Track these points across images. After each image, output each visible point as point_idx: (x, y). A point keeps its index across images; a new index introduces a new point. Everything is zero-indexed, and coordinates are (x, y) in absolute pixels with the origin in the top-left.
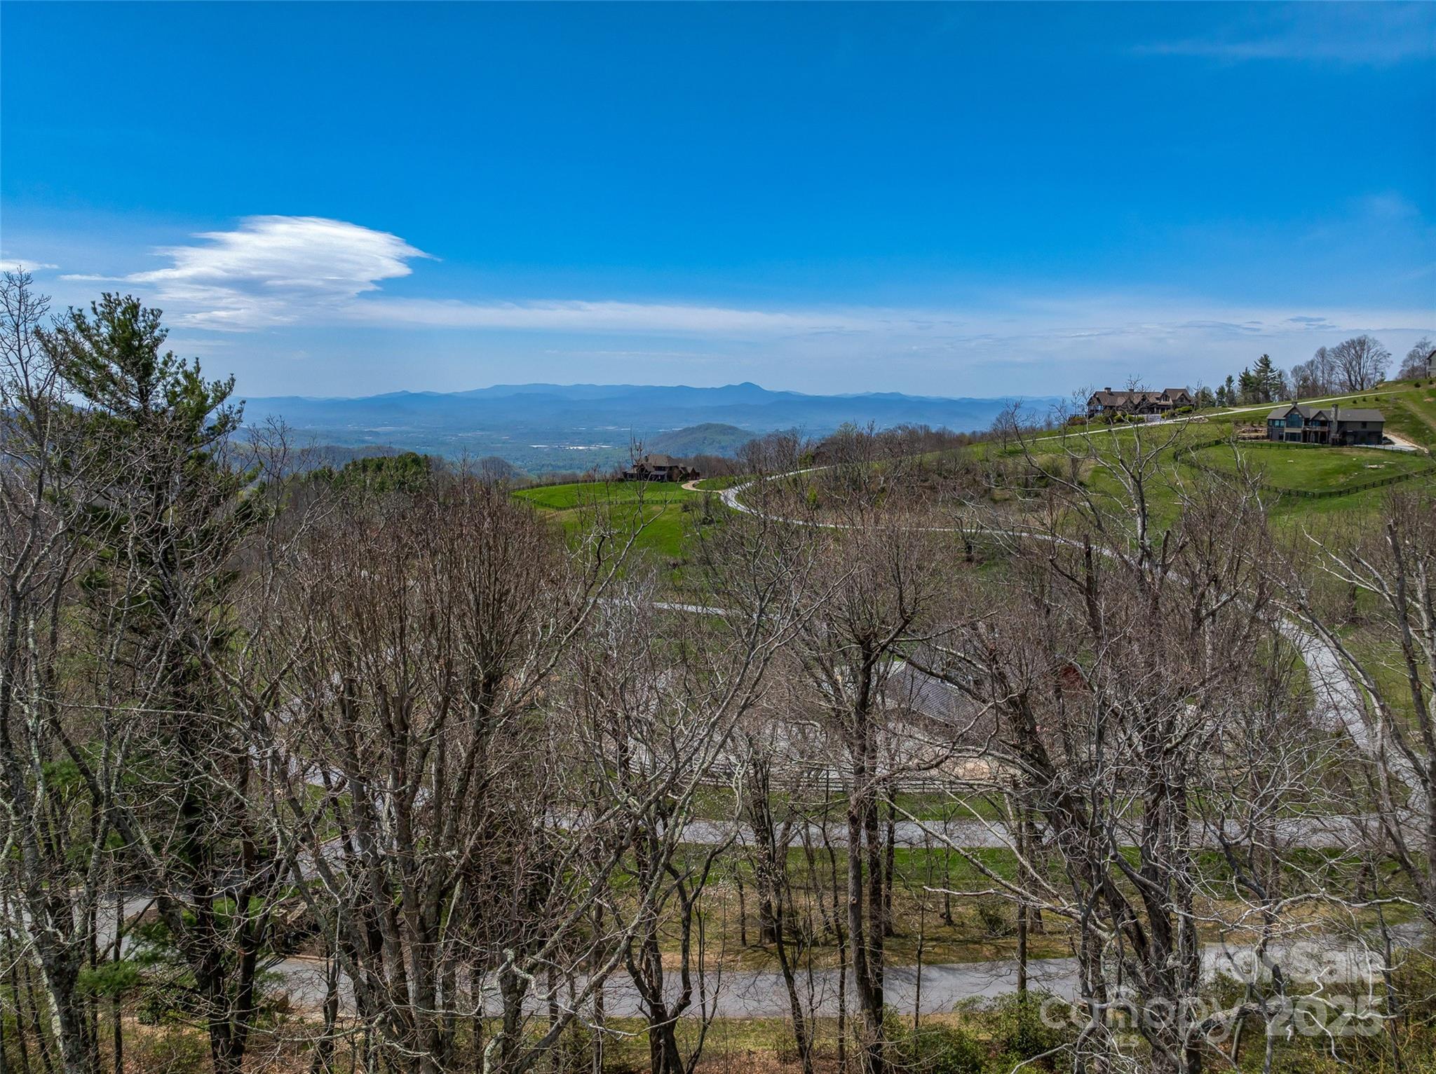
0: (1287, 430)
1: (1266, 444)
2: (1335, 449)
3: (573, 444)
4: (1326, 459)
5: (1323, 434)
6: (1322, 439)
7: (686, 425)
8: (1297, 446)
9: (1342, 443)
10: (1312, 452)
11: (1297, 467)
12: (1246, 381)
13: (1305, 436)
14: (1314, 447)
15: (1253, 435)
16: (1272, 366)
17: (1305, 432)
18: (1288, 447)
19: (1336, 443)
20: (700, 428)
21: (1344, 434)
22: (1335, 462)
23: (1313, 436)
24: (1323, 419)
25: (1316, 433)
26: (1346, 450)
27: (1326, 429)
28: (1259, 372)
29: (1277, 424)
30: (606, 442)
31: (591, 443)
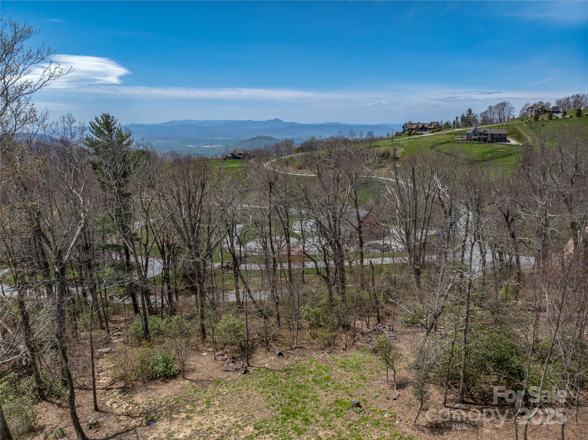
0: (473, 137)
1: (465, 143)
2: (489, 144)
3: (205, 145)
4: (485, 147)
5: (485, 138)
6: (485, 140)
7: (251, 137)
8: (476, 143)
9: (492, 142)
10: (481, 145)
11: (475, 151)
12: (463, 118)
13: (479, 139)
14: (482, 143)
15: (461, 139)
16: (472, 113)
17: (479, 138)
18: (473, 143)
19: (489, 142)
20: (257, 138)
21: (493, 139)
22: (489, 149)
23: (482, 140)
24: (485, 133)
25: (483, 138)
26: (493, 144)
27: (486, 137)
28: (468, 115)
29: (470, 135)
30: (219, 144)
31: (212, 144)
